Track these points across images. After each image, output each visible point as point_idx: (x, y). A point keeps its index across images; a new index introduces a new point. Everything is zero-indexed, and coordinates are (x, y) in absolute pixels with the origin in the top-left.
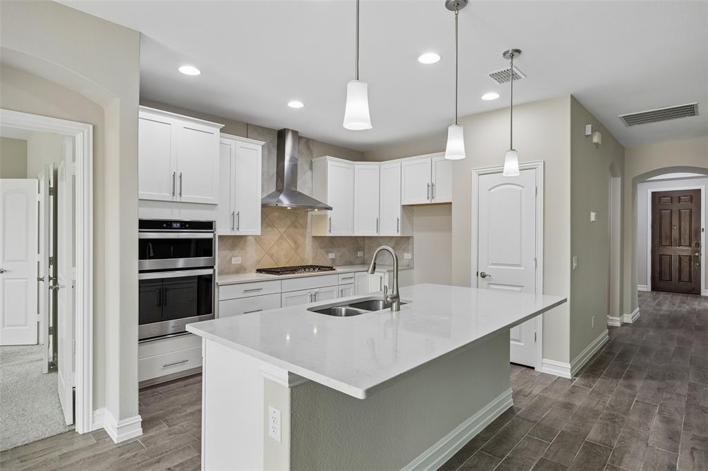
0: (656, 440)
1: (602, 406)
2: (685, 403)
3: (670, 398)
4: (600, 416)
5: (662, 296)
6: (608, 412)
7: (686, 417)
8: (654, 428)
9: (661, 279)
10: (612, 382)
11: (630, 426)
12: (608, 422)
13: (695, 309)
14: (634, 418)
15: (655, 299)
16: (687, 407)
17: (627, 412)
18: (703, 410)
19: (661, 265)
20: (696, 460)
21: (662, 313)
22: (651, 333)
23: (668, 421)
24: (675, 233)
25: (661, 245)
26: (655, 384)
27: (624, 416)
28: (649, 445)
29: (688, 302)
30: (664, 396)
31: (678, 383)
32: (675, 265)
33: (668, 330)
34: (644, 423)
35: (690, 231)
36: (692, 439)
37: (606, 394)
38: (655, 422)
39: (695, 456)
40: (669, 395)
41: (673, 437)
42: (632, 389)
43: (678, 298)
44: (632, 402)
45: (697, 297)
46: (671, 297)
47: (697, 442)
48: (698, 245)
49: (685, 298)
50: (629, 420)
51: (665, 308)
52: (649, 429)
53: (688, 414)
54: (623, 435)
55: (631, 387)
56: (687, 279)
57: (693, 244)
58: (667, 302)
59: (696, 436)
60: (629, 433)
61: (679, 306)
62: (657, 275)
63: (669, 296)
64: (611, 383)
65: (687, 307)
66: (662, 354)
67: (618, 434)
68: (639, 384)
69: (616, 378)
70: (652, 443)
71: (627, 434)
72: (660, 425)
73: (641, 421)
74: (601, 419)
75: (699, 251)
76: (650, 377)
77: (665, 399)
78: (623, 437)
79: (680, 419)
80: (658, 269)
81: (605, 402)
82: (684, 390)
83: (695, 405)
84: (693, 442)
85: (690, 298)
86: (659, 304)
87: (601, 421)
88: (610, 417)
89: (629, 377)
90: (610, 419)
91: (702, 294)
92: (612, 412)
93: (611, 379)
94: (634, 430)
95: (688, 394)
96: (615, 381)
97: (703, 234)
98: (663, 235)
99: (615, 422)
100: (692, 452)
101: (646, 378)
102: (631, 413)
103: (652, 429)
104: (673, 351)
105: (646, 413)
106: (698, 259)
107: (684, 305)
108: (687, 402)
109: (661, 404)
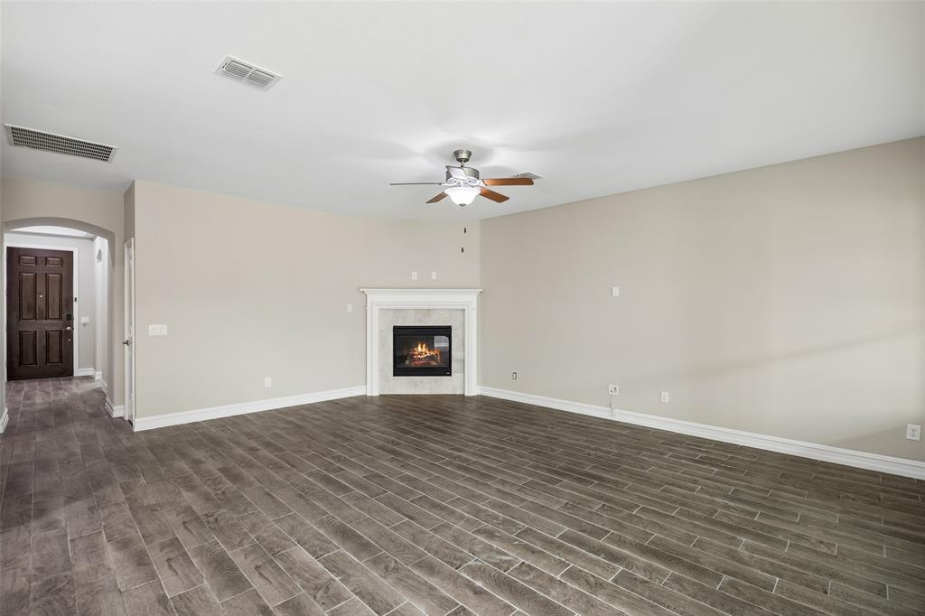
0: (126, 578)
1: (24, 579)
2: (129, 512)
3: (110, 515)
4: (31, 597)
5: (26, 386)
6: (39, 583)
7: (140, 528)
8: (116, 563)
9: (21, 364)
10: (19, 530)
11: (83, 582)
12: (49, 597)
13: (75, 394)
14: (81, 566)
15: (19, 391)
16: (133, 515)
17: (68, 565)
18: (152, 510)
19: (21, 344)
20: (178, 571)
21: (38, 407)
22: (39, 439)
23: (124, 544)
24: (41, 303)
25: (20, 317)
26: (80, 505)
27: (68, 573)
28: (122, 590)
29: (63, 387)
30: (102, 515)
31: (108, 490)
32: (41, 344)
33: (60, 428)
34: (100, 565)
35: (60, 301)
36: (161, 550)
37: (20, 557)
38: (111, 556)
39: (175, 568)
40: (106, 511)
41: (141, 560)
42: (56, 528)
43: (49, 385)
44: (67, 545)
45: (70, 380)
46: (39, 384)
47: (167, 550)
48: (70, 318)
49: (56, 383)
50: (77, 573)
51: (39, 400)
52: (109, 569)
53: (139, 523)
54: (82, 601)
55: (52, 525)
56: (57, 360)
57: (64, 316)
58: (37, 392)
59: (161, 544)
60: (87, 593)
61: (56, 394)
62: (16, 359)
63: (36, 383)
64: (18, 535)
65: (66, 394)
66: (69, 462)
67: (74, 605)
68: (61, 515)
69: (23, 524)
70: (124, 585)
71: (87, 597)
72: (118, 555)
73: (93, 565)
74: (35, 599)
75: (71, 325)
76: (72, 499)
77: (104, 519)
78: (84, 604)
79: (136, 533)
80: (16, 351)
81: (24, 570)
82: (121, 497)
83: (140, 507)
84: (164, 552)
85: (63, 382)
86: (27, 397)
87: (37, 604)
88: (48, 587)
89: (41, 512)
90: (48, 591)
91: (75, 375)
92: (45, 579)
93: (15, 530)
94: (91, 584)
95: (127, 499)
96: (23, 528)
97: (75, 304)
98: (24, 305)
99: (60, 590)
100: (170, 566)
101: (66, 503)
102: (73, 562)
103: (114, 567)
104: (80, 453)
105: (94, 550)
106: (70, 334)
107: (61, 392)
108: (131, 508)
109: (105, 527)
